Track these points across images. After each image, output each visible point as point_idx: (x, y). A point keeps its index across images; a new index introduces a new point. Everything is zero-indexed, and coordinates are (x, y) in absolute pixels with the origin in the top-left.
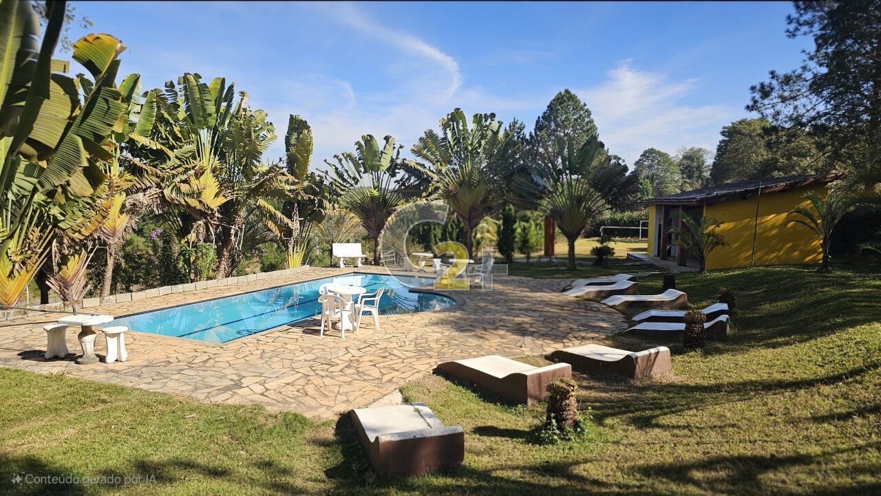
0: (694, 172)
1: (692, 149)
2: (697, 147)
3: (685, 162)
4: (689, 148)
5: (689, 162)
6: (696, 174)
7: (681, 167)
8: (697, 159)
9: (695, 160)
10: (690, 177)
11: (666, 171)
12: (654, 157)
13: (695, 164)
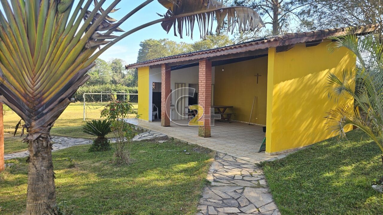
0: (117, 70)
1: (116, 59)
2: (118, 58)
3: (113, 65)
4: (115, 58)
5: (115, 65)
6: (119, 71)
7: (112, 67)
8: (119, 64)
9: (118, 64)
10: (116, 72)
11: (105, 68)
12: (98, 62)
13: (118, 66)
